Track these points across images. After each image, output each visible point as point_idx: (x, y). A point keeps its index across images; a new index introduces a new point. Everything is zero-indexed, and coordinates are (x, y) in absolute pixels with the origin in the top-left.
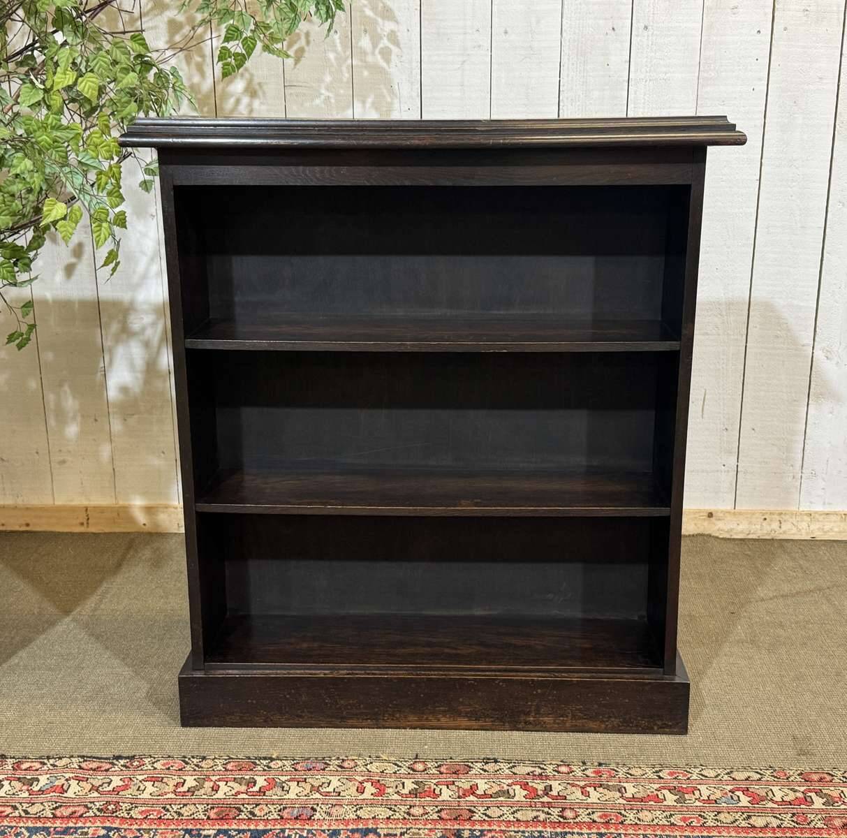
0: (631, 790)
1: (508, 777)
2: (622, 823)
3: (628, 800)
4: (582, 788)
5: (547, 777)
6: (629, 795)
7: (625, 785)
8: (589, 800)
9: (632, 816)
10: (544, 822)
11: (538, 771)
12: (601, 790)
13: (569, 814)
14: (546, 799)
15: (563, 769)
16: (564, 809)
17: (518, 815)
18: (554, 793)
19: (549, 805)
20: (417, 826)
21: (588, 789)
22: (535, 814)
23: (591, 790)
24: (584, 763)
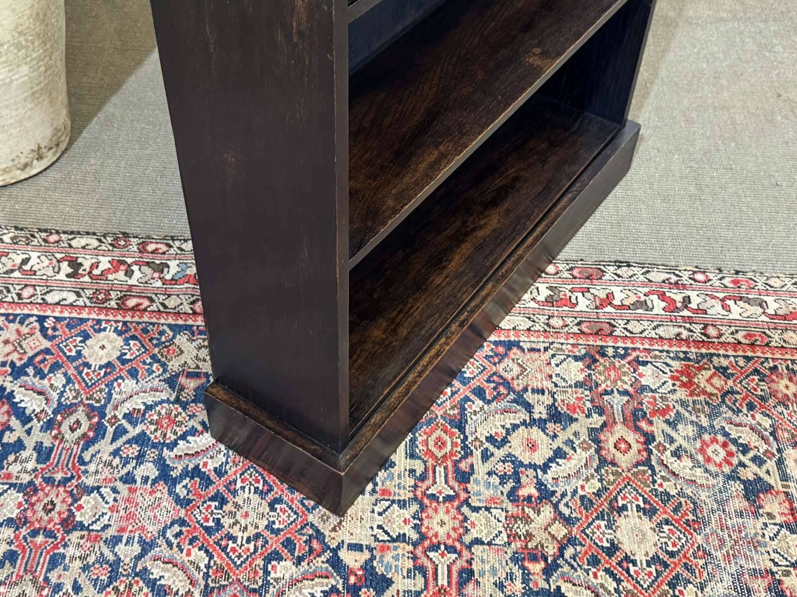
0: (773, 306)
1: (644, 285)
2: (767, 345)
3: (771, 317)
4: (723, 300)
5: (684, 286)
6: (771, 311)
7: (766, 298)
8: (731, 317)
9: (776, 337)
10: (686, 341)
11: (674, 279)
12: (741, 303)
13: (712, 331)
14: (686, 313)
15: (700, 277)
16: (705, 327)
17: (660, 331)
18: (693, 306)
19: (690, 320)
20: (559, 341)
21: (728, 302)
22: (677, 330)
23: (730, 303)
24: (720, 270)
